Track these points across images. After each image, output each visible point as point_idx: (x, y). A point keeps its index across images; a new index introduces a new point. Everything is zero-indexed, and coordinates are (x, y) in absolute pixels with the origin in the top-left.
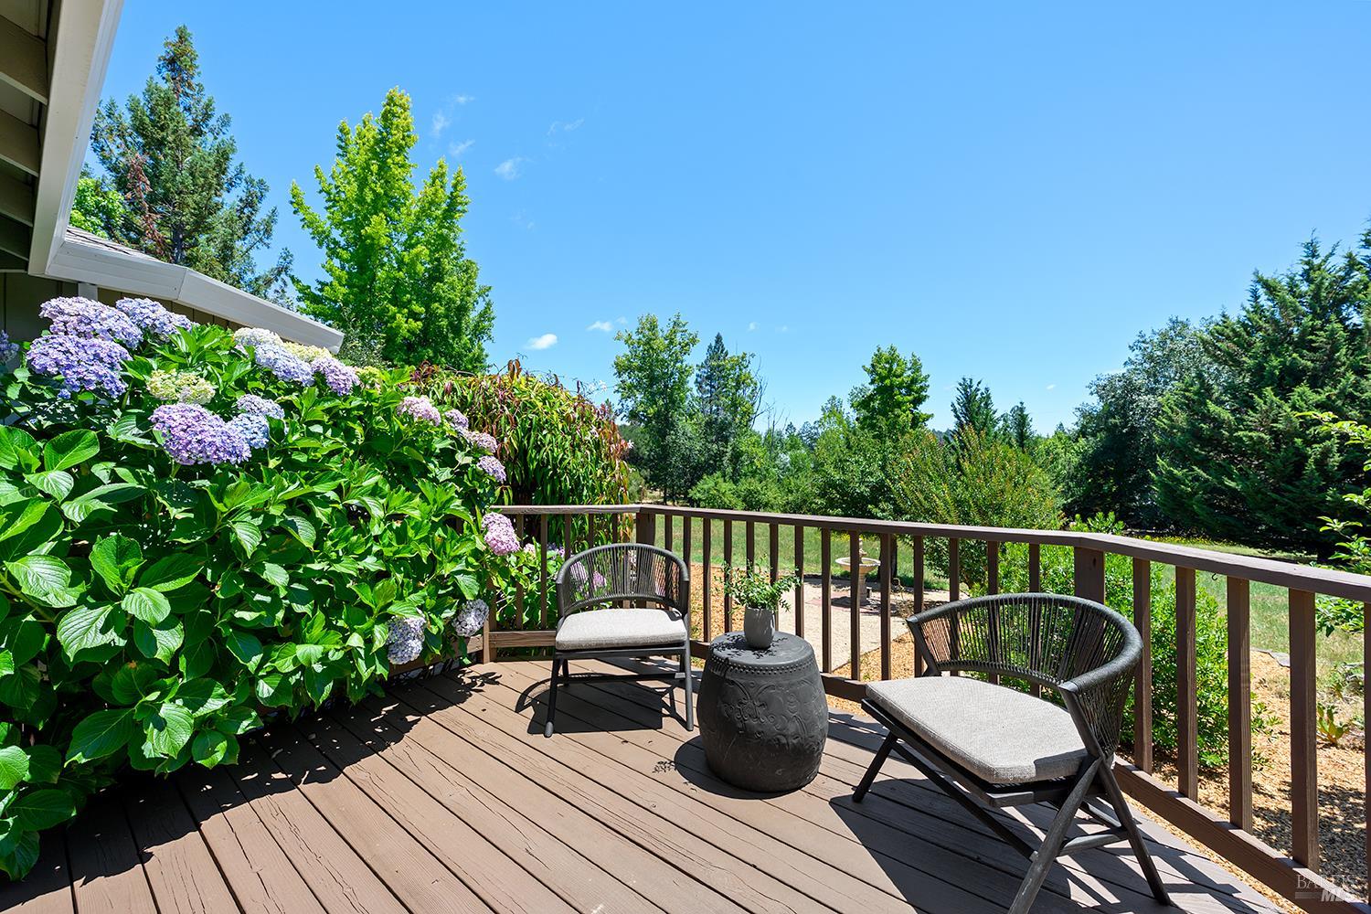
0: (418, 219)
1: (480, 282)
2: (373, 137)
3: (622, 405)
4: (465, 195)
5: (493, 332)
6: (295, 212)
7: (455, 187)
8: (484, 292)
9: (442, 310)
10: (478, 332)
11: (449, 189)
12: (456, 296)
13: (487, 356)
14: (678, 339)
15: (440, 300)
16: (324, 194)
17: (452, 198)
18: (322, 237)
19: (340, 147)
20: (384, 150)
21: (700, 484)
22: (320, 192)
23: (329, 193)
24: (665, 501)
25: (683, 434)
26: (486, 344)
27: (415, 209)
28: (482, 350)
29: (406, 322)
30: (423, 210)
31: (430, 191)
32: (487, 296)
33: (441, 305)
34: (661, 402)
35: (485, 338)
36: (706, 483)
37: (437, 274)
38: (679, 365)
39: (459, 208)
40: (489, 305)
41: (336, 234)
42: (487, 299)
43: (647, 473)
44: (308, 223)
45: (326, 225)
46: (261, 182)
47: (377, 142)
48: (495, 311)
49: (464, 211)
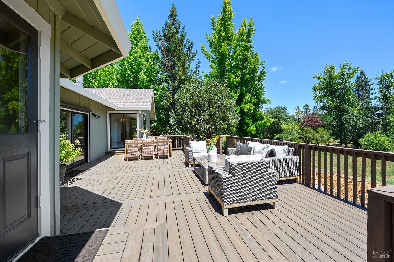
0: (238, 42)
1: (260, 60)
2: (221, 18)
3: (317, 104)
4: (254, 27)
5: (266, 78)
6: (202, 52)
7: (250, 26)
8: (262, 63)
9: (247, 72)
10: (260, 79)
11: (248, 27)
12: (252, 66)
13: (264, 87)
14: (346, 72)
15: (246, 68)
16: (209, 42)
17: (249, 30)
18: (210, 58)
19: (212, 25)
20: (225, 22)
21: (365, 137)
22: (208, 41)
23: (210, 41)
24: (341, 144)
25: (352, 114)
26: (263, 83)
27: (236, 38)
28: (262, 85)
29: (235, 78)
30: (239, 37)
31: (241, 29)
32: (263, 64)
33: (247, 70)
34: (337, 101)
35: (263, 81)
36: (368, 137)
37: (245, 59)
38: (347, 84)
39: (252, 33)
40: (263, 68)
41: (213, 55)
42: (263, 66)
43: (331, 132)
44: (206, 55)
45: (210, 53)
46: (192, 42)
47: (223, 20)
48: (266, 70)
49: (253, 34)
